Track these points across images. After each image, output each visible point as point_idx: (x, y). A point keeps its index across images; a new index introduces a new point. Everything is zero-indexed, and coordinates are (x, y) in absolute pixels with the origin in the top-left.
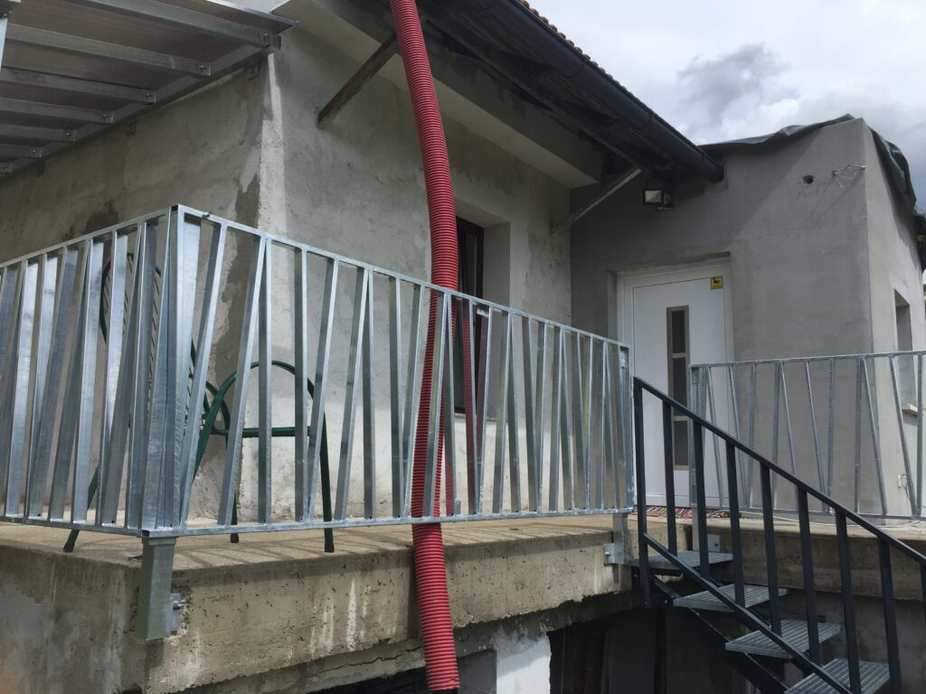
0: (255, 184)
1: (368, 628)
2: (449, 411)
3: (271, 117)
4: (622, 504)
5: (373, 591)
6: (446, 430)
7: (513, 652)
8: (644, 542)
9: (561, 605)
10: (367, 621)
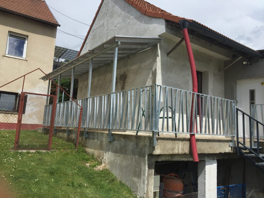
0: (156, 70)
1: (183, 150)
2: (196, 114)
3: (158, 56)
4: (233, 134)
5: (184, 145)
6: (196, 118)
7: (209, 161)
8: (238, 142)
9: (219, 153)
10: (183, 149)
